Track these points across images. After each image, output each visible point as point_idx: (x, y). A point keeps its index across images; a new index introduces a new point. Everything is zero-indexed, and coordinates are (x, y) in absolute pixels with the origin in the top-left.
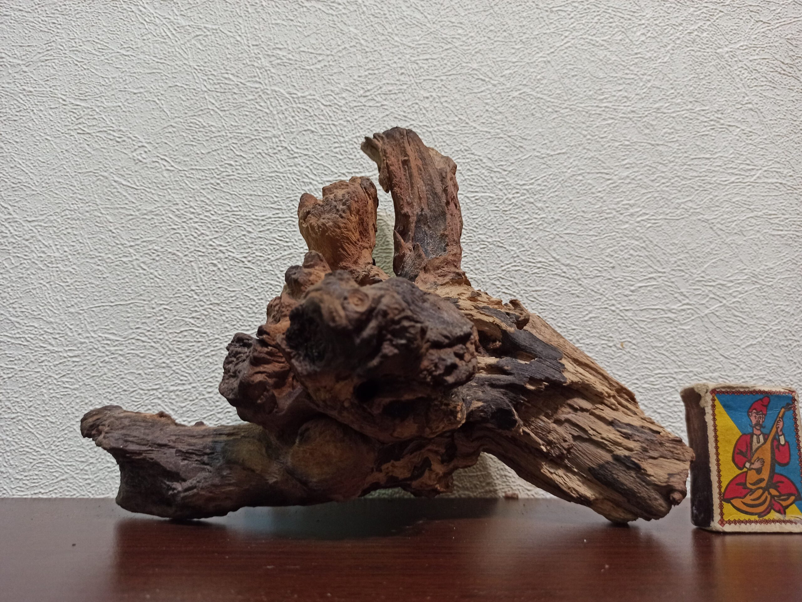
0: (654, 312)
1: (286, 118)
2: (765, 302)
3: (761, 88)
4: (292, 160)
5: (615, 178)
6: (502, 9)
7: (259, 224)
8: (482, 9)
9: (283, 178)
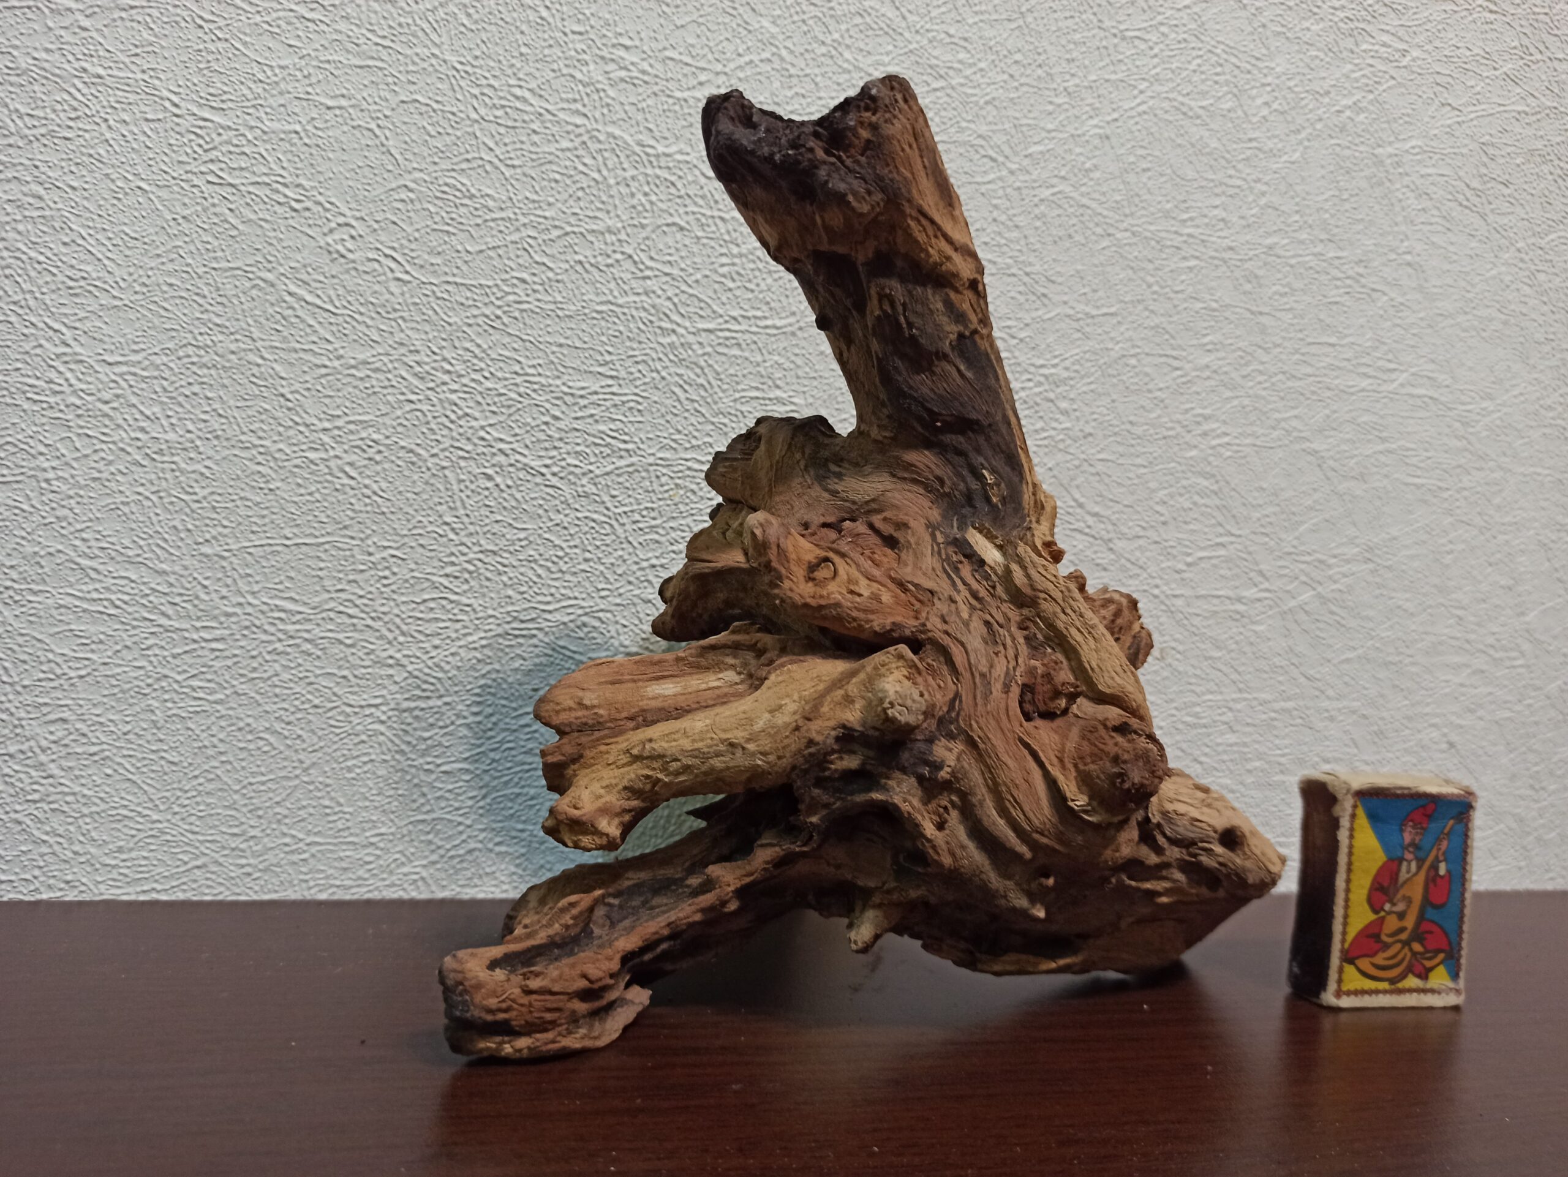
0: (1215, 601)
1: (633, 195)
2: (1378, 592)
3: (1429, 227)
4: (641, 282)
5: (1188, 366)
6: (1039, 21)
7: (575, 404)
8: (1004, 17)
9: (622, 317)
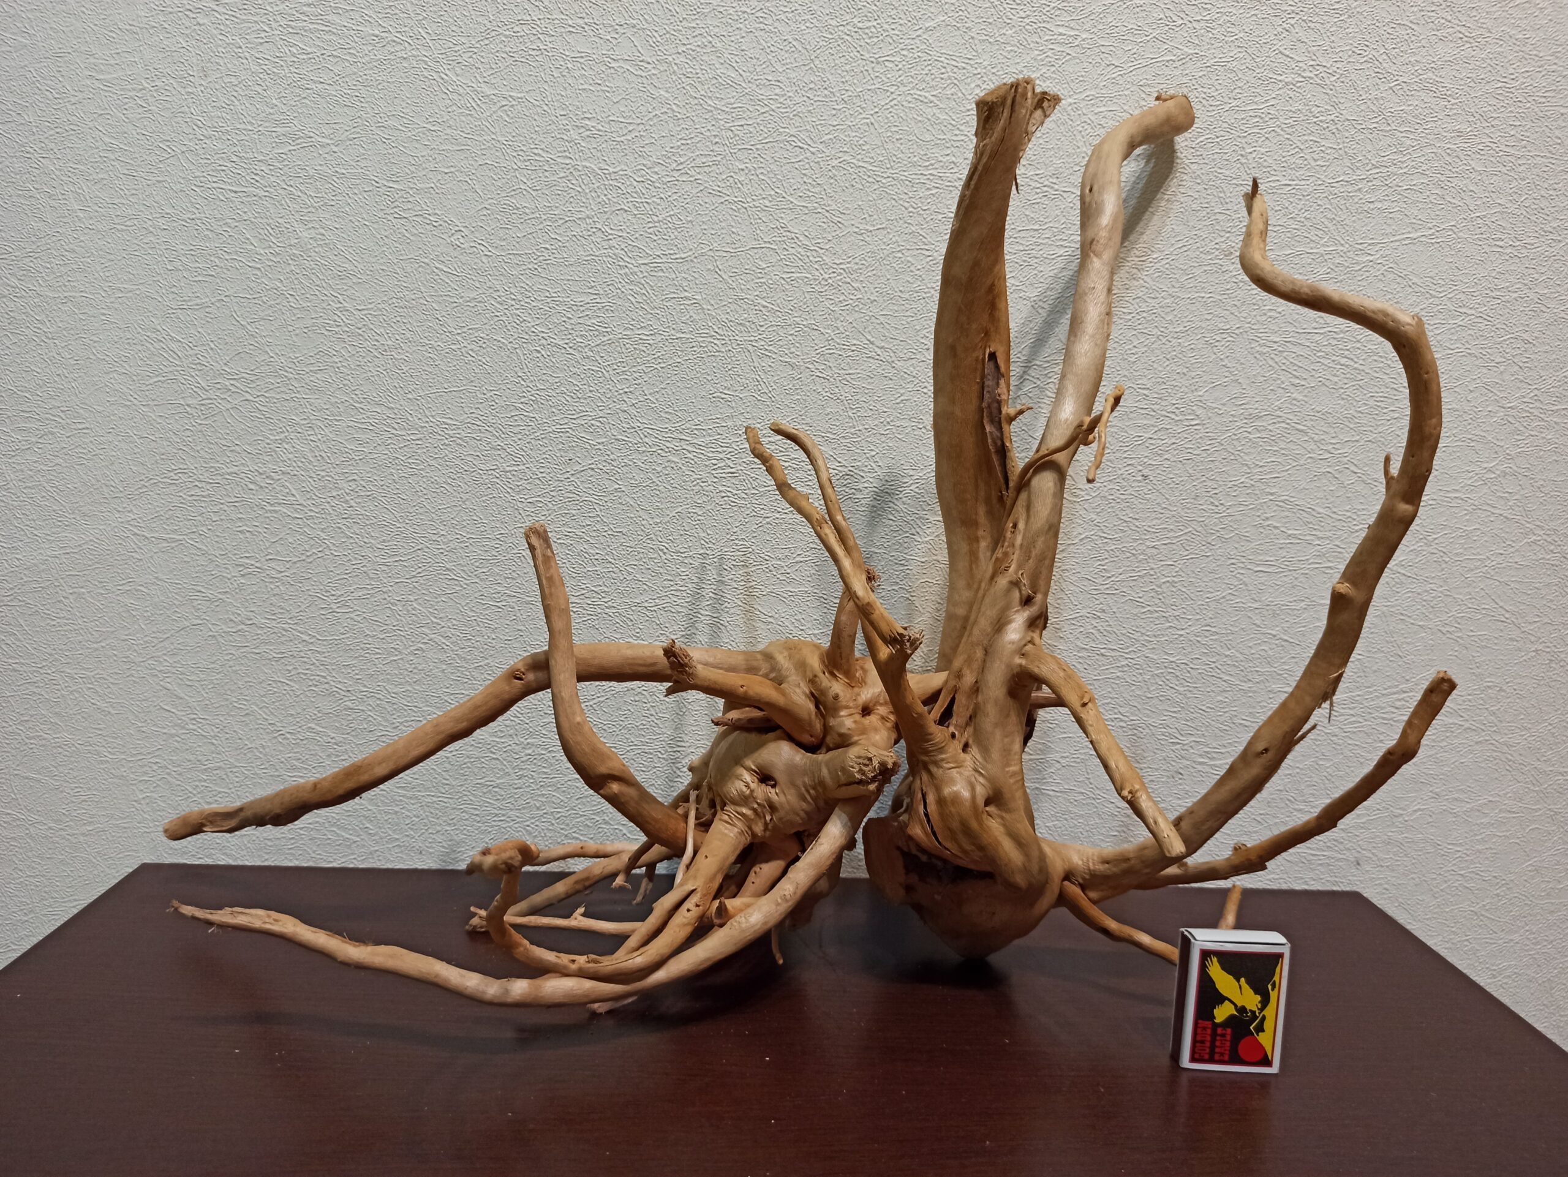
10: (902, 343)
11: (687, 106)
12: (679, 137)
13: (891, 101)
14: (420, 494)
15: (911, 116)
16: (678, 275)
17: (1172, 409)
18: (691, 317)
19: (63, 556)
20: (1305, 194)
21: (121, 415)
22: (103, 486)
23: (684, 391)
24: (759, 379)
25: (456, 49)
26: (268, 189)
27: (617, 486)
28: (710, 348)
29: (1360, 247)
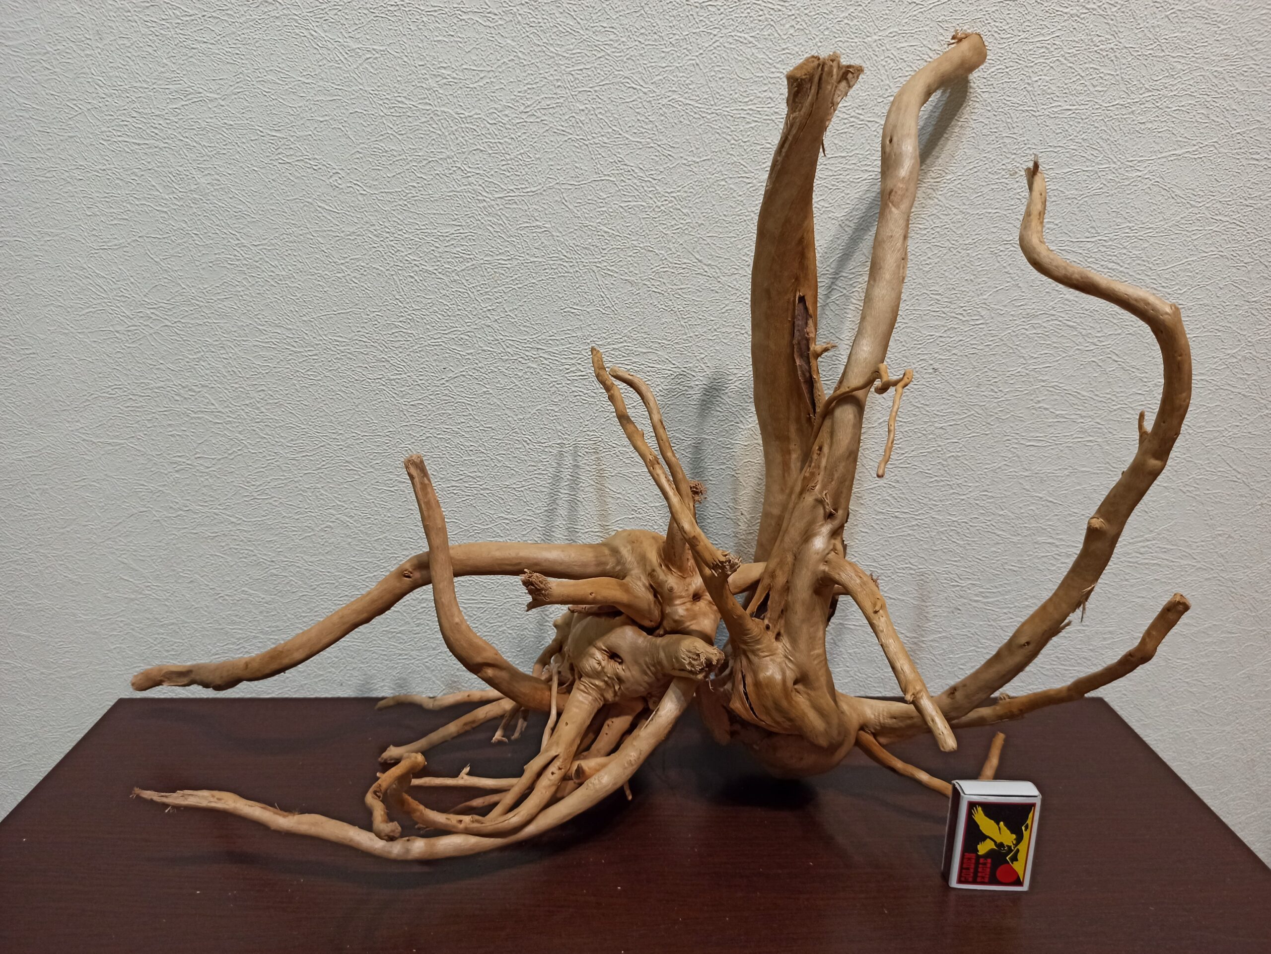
10: (726, 261)
11: (531, 54)
12: (526, 82)
13: (714, 43)
14: (319, 400)
15: (732, 57)
16: (530, 206)
17: (960, 311)
18: (542, 243)
19: (26, 459)
20: (1084, 117)
21: (62, 342)
22: (53, 401)
23: (539, 307)
24: (603, 295)
25: (323, 7)
26: (167, 141)
27: (485, 390)
28: (560, 269)
29: (1130, 164)
